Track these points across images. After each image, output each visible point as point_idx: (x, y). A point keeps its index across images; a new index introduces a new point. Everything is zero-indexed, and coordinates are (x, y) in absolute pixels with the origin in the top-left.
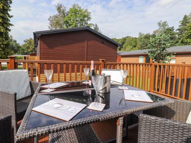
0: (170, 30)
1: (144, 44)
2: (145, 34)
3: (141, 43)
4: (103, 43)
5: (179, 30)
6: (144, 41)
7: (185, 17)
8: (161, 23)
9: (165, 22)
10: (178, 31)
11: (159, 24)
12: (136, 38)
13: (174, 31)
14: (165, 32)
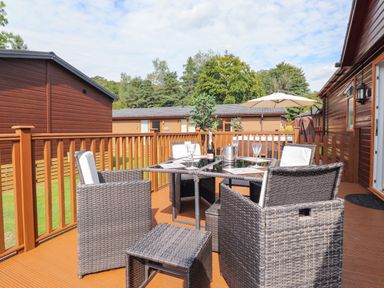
0: (173, 76)
1: (132, 97)
2: (133, 77)
3: (127, 94)
4: (84, 92)
5: (183, 78)
6: (132, 91)
7: (190, 60)
8: (158, 62)
9: (164, 62)
10: (182, 81)
11: (155, 63)
12: (115, 84)
13: (178, 79)
14: (165, 79)
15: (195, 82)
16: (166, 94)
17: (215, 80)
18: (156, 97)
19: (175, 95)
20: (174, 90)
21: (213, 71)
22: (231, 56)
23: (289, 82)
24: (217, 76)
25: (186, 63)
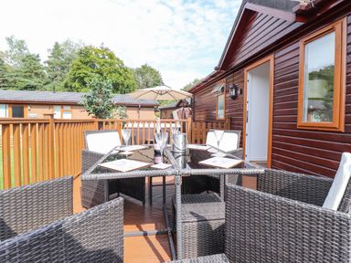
0: (35, 59)
5: (48, 63)
7: (57, 46)
8: (14, 40)
9: (22, 42)
10: (47, 65)
11: (10, 40)
13: (41, 62)
14: (24, 61)
15: (63, 69)
16: (25, 77)
17: (90, 70)
18: (11, 80)
19: (38, 80)
20: (36, 74)
21: (88, 59)
22: (107, 49)
23: (151, 81)
24: (93, 66)
25: (52, 48)
